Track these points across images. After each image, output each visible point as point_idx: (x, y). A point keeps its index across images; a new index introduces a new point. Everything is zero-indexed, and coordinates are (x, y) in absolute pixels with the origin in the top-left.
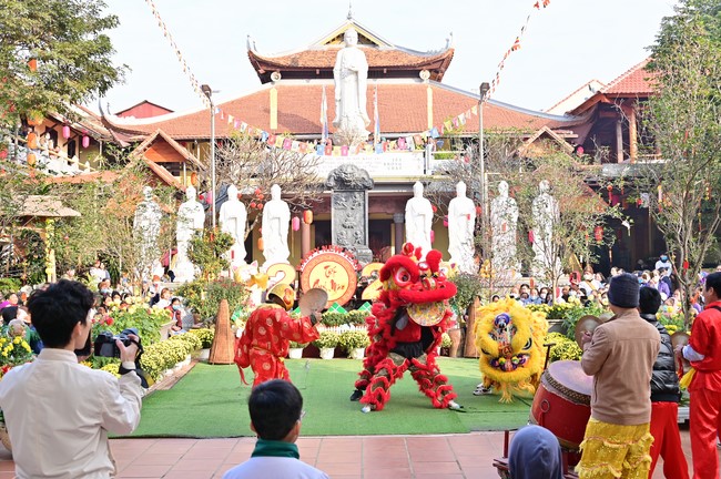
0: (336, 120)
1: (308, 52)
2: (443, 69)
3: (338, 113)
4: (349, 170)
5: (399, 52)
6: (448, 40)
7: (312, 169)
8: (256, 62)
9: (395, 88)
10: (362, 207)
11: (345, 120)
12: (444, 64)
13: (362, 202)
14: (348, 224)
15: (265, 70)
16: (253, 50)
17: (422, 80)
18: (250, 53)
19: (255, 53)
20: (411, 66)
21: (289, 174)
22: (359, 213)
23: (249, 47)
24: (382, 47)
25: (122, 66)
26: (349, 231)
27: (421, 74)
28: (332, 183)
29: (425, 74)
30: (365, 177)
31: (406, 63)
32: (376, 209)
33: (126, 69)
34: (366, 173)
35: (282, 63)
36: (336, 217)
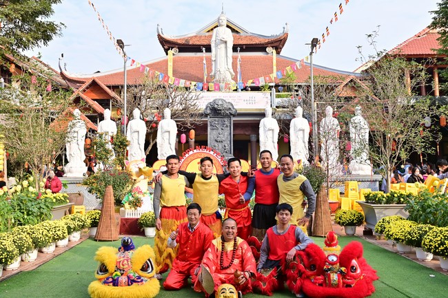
1: (196, 36)
2: (281, 46)
3: (213, 69)
4: (220, 103)
5: (253, 36)
6: (284, 28)
7: (195, 102)
8: (163, 42)
9: (250, 58)
10: (229, 128)
12: (282, 43)
13: (229, 125)
14: (219, 139)
15: (167, 44)
16: (161, 34)
17: (268, 53)
18: (159, 35)
19: (162, 35)
20: (261, 44)
21: (179, 105)
22: (226, 132)
23: (158, 32)
24: (242, 34)
25: (59, 24)
26: (220, 144)
27: (267, 50)
28: (209, 112)
29: (269, 49)
30: (231, 107)
31: (258, 42)
32: (238, 132)
33: (62, 26)
34: (232, 105)
35: (179, 42)
36: (211, 135)
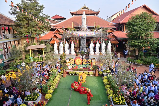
0: (82, 25)
1: (79, 11)
2: (98, 14)
4: (83, 36)
5: (92, 11)
6: (99, 10)
9: (91, 17)
11: (83, 26)
15: (72, 14)
16: (71, 12)
